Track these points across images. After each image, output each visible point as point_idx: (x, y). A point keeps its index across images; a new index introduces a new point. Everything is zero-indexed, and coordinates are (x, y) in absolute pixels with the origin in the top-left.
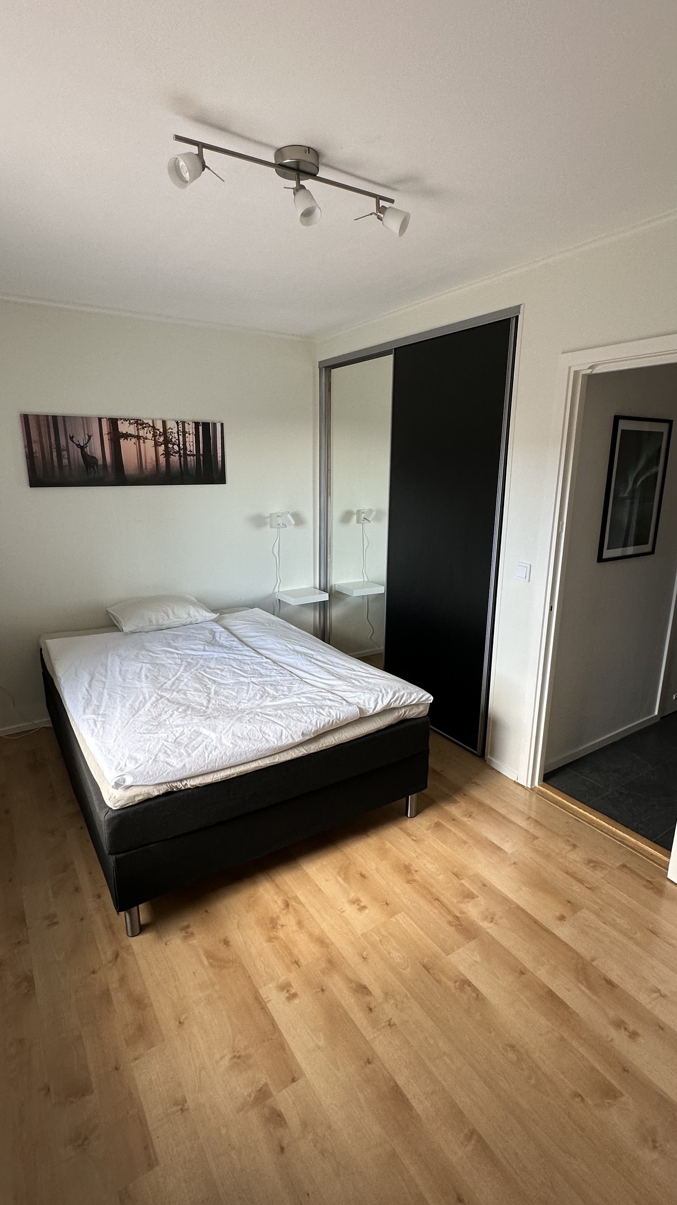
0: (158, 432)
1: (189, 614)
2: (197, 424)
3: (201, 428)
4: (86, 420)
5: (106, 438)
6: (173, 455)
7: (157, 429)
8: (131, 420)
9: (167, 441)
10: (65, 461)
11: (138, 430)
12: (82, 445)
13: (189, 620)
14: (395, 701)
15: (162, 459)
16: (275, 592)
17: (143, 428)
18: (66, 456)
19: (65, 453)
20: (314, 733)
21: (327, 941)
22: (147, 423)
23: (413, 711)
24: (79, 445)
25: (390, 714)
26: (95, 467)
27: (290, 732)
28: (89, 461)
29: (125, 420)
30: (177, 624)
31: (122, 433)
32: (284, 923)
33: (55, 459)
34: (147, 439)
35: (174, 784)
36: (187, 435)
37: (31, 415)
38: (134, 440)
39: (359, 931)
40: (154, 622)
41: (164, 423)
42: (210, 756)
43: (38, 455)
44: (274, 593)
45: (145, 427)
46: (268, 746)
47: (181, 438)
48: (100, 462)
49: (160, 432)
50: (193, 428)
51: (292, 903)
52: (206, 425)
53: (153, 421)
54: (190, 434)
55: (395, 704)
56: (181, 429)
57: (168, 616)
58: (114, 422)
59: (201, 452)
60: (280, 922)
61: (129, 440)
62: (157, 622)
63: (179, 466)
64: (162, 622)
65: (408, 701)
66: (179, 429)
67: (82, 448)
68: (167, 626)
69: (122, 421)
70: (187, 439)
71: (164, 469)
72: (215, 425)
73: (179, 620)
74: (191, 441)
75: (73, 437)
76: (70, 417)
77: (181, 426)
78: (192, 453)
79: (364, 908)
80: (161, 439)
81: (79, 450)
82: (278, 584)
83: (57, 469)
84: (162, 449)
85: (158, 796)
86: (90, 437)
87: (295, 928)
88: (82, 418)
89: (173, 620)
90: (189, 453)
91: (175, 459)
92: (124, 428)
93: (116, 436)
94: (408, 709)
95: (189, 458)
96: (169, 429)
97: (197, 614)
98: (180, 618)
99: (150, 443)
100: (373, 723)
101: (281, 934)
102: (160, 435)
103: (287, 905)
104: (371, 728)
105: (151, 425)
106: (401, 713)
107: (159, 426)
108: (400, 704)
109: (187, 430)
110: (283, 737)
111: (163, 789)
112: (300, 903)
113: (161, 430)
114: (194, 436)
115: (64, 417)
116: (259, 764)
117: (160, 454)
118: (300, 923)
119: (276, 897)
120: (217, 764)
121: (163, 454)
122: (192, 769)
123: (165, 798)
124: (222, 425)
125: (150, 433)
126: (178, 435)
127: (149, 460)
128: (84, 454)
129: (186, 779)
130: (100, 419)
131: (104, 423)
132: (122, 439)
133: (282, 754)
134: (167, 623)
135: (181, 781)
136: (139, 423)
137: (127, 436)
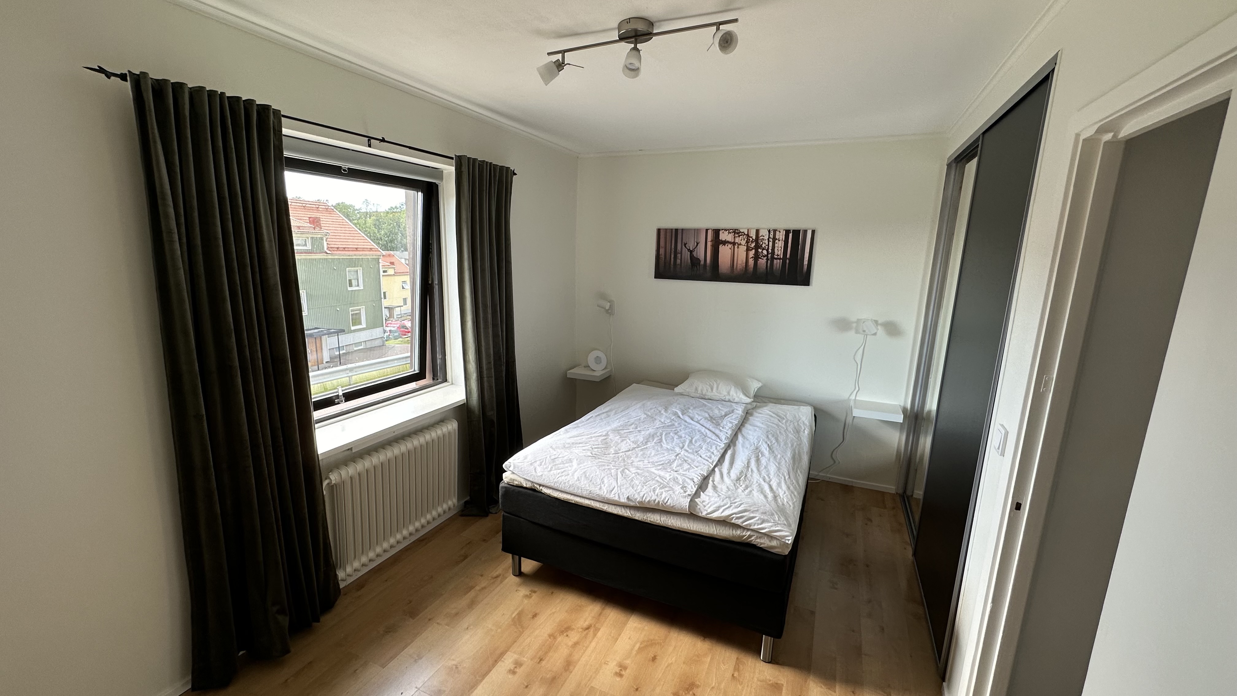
0: (751, 239)
1: (729, 393)
2: (787, 232)
3: (791, 235)
4: (697, 231)
5: (709, 244)
6: (761, 258)
7: (750, 237)
8: (731, 230)
9: (757, 247)
10: (678, 261)
11: (735, 237)
12: (691, 250)
13: (727, 398)
14: (738, 518)
15: (751, 262)
16: (851, 398)
17: (739, 236)
18: (680, 258)
19: (679, 255)
20: (639, 502)
21: (571, 668)
22: (743, 232)
23: (762, 541)
24: (690, 249)
25: (731, 528)
26: (698, 267)
27: (619, 492)
28: (695, 261)
29: (726, 230)
30: (717, 398)
31: (722, 240)
32: (569, 635)
33: (672, 259)
34: (740, 244)
35: (536, 486)
36: (777, 241)
37: (662, 229)
38: (730, 246)
39: (595, 684)
40: (699, 391)
41: (757, 231)
42: (560, 478)
43: (662, 256)
44: (849, 400)
45: (741, 235)
46: (598, 492)
47: (771, 244)
48: (702, 263)
49: (753, 239)
50: (783, 235)
51: (592, 630)
52: (796, 233)
53: (748, 230)
54: (779, 241)
55: (737, 520)
56: (772, 236)
57: (712, 390)
58: (717, 232)
59: (788, 256)
60: (569, 633)
61: (726, 245)
62: (702, 391)
63: (765, 268)
64: (705, 393)
65: (755, 525)
66: (770, 236)
67: (691, 252)
68: (709, 397)
69: (723, 231)
70: (776, 245)
71: (752, 270)
72: (805, 232)
73: (719, 395)
74: (780, 246)
75: (686, 244)
76: (685, 229)
77: (772, 233)
78: (779, 257)
79: (621, 676)
80: (753, 245)
81: (689, 253)
82: (855, 392)
83: (672, 266)
84: (752, 253)
85: (526, 488)
86: (698, 244)
87: (570, 644)
88: (695, 229)
89: (714, 394)
90: (776, 257)
91: (762, 262)
92: (723, 236)
93: (717, 242)
94: (756, 535)
95: (775, 261)
96: (761, 236)
97: (735, 395)
98: (720, 393)
99: (743, 248)
100: (706, 527)
101: (559, 639)
102: (752, 242)
103: (588, 628)
104: (701, 529)
105: (746, 233)
106: (744, 534)
107: (753, 235)
108: (744, 524)
109: (777, 237)
110: (613, 492)
111: (529, 485)
112: (595, 635)
113: (754, 238)
114: (783, 242)
115: (682, 230)
116: (591, 503)
117: (750, 257)
118: (576, 644)
119: (590, 618)
120: (561, 486)
121: (752, 258)
122: (545, 480)
123: (531, 492)
124: (813, 232)
125: (744, 240)
126: (769, 241)
127: (739, 262)
128: (692, 256)
129: (543, 486)
130: (707, 230)
131: (710, 232)
132: (721, 245)
133: (611, 506)
134: (709, 394)
135: (540, 485)
136: (736, 232)
137: (725, 243)
